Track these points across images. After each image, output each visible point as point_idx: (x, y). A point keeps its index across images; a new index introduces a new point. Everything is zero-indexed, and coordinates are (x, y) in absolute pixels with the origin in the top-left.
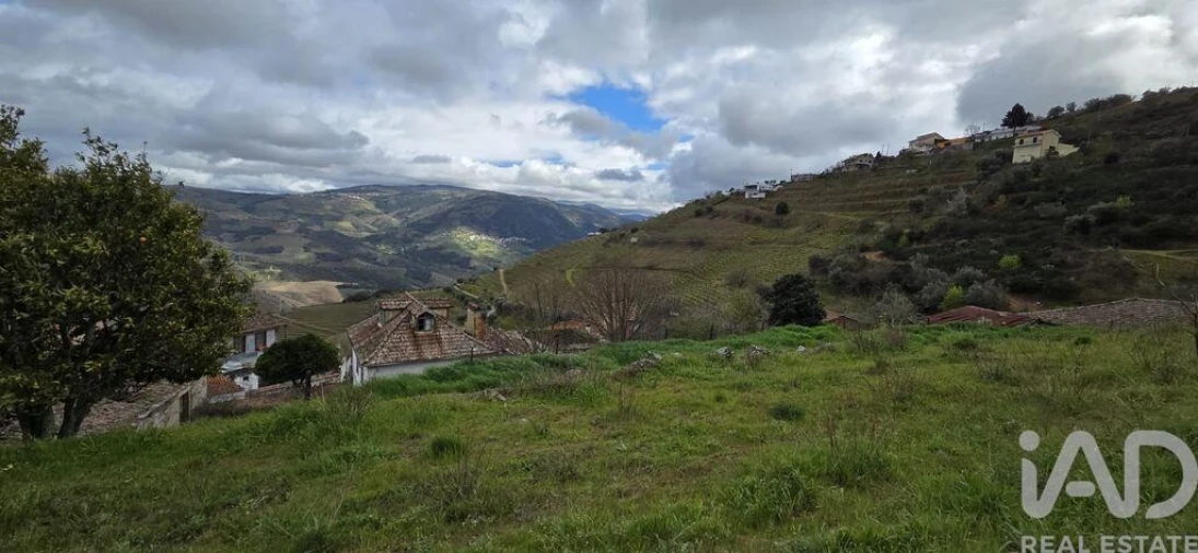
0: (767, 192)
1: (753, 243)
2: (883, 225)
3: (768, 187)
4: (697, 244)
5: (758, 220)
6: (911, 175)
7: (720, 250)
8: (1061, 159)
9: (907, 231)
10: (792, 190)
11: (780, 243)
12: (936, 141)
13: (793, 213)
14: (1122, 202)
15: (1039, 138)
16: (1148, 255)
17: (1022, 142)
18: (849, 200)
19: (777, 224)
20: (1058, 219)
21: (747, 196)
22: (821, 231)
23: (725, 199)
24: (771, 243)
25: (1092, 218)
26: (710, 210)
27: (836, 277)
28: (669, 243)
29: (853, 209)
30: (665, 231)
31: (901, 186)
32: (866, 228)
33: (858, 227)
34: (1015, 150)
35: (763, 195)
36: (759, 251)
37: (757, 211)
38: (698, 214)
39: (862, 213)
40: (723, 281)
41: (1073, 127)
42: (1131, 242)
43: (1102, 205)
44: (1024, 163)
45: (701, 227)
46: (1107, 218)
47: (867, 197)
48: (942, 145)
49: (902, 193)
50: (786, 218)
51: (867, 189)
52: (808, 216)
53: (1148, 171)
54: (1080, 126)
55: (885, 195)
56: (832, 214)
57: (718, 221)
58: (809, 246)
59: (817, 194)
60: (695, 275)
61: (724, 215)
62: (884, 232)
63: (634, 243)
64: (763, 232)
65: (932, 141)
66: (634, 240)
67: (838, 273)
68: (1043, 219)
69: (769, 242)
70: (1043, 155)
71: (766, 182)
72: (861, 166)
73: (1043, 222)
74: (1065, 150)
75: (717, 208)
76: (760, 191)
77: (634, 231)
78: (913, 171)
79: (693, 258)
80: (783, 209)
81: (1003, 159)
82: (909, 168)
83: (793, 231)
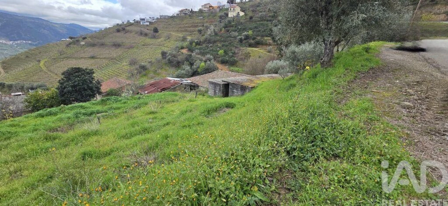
0: (150, 22)
1: (144, 45)
2: (189, 38)
3: (150, 20)
4: (117, 45)
5: (146, 35)
6: (201, 19)
7: (129, 48)
8: (240, 17)
9: (196, 41)
10: (160, 22)
11: (154, 45)
12: (210, 6)
13: (160, 32)
14: (250, 32)
15: (235, 9)
16: (253, 50)
17: (230, 10)
18: (180, 27)
19: (154, 37)
20: (235, 37)
21: (141, 24)
22: (169, 40)
23: (131, 24)
24: (150, 45)
25: (243, 38)
26: (124, 29)
27: (169, 60)
28: (103, 45)
29: (182, 31)
30: (101, 39)
31: (197, 23)
32: (184, 39)
33: (181, 39)
34: (229, 13)
35: (148, 24)
36: (146, 49)
37: (146, 31)
38: (118, 31)
39: (184, 33)
40: (127, 63)
41: (244, 6)
42: (250, 46)
43: (246, 33)
44: (231, 17)
45: (120, 38)
46: (247, 37)
47: (186, 27)
48: (211, 8)
49: (197, 25)
50: (157, 34)
51: (187, 24)
52: (165, 34)
53: (258, 22)
54: (246, 6)
55: (192, 26)
56: (174, 33)
57: (128, 35)
58: (165, 47)
59: (170, 25)
60: (117, 60)
61: (131, 32)
62: (189, 41)
63: (84, 45)
64: (148, 40)
65: (208, 6)
66: (83, 43)
67: (170, 58)
68: (233, 37)
69: (149, 45)
70: (236, 15)
71: (150, 18)
72: (186, 14)
73: (233, 38)
74: (242, 14)
75: (127, 28)
76: (147, 22)
77: (84, 38)
78: (202, 17)
79: (115, 53)
80: (156, 30)
81: (226, 15)
82: (200, 16)
83: (159, 40)
